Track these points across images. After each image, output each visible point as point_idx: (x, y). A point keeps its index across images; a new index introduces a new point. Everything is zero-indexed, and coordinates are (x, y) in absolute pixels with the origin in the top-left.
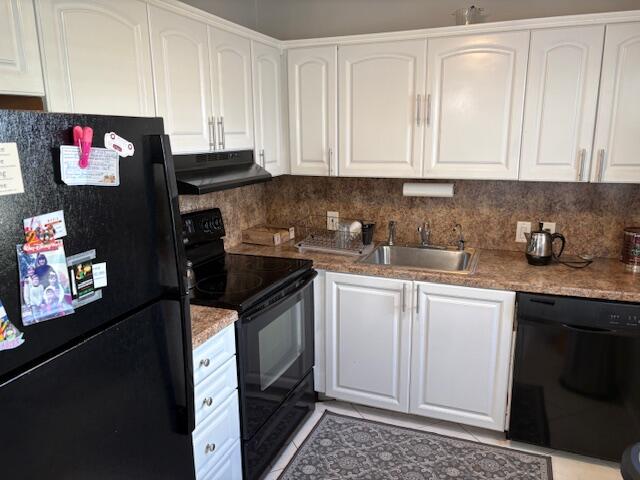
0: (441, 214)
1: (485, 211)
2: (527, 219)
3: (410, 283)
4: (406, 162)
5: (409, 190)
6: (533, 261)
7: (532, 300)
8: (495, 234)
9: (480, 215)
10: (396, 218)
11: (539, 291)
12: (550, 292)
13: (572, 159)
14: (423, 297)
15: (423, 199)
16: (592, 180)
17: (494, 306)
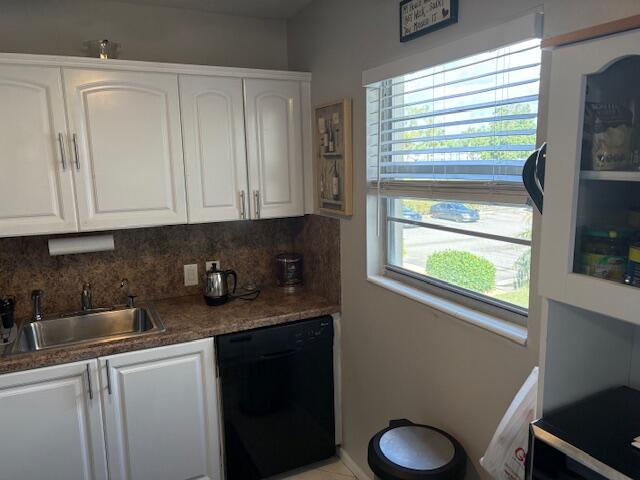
0: (99, 270)
1: (149, 260)
2: (193, 261)
3: (93, 362)
4: (53, 215)
5: (55, 249)
6: (212, 302)
7: (232, 341)
8: (162, 282)
9: (144, 264)
10: (39, 284)
11: (235, 330)
12: (245, 328)
13: (233, 200)
14: (114, 373)
16: (253, 217)
17: (196, 358)
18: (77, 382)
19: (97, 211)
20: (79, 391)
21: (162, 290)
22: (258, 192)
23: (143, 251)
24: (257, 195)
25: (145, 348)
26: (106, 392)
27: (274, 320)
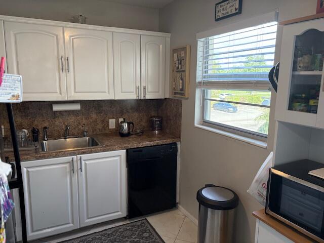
0: (72, 120)
1: (94, 116)
2: (113, 118)
3: (75, 157)
4: (57, 93)
5: (56, 108)
6: (123, 135)
7: (134, 151)
8: (100, 126)
9: (91, 118)
10: (46, 125)
11: (135, 147)
12: (140, 146)
14: (83, 162)
15: (61, 112)
16: (142, 98)
17: (118, 158)
18: (67, 165)
19: (75, 92)
20: (68, 169)
21: (99, 129)
22: (145, 87)
23: (92, 111)
24: (145, 88)
25: (96, 152)
26: (80, 171)
27: (152, 143)
